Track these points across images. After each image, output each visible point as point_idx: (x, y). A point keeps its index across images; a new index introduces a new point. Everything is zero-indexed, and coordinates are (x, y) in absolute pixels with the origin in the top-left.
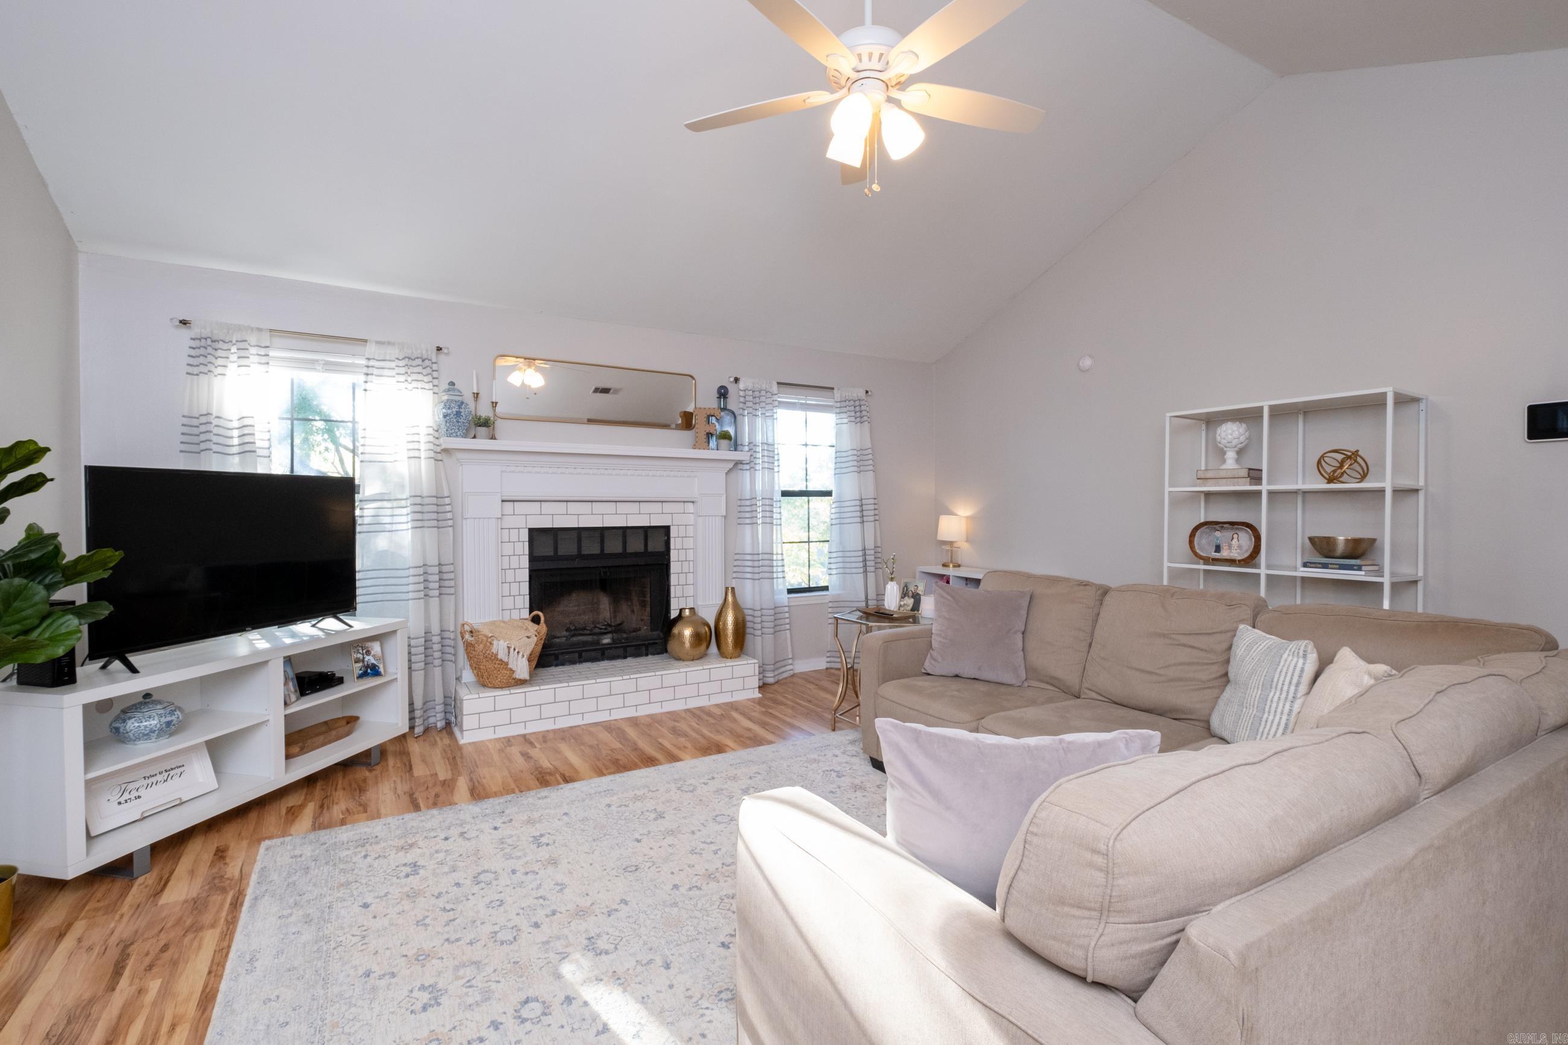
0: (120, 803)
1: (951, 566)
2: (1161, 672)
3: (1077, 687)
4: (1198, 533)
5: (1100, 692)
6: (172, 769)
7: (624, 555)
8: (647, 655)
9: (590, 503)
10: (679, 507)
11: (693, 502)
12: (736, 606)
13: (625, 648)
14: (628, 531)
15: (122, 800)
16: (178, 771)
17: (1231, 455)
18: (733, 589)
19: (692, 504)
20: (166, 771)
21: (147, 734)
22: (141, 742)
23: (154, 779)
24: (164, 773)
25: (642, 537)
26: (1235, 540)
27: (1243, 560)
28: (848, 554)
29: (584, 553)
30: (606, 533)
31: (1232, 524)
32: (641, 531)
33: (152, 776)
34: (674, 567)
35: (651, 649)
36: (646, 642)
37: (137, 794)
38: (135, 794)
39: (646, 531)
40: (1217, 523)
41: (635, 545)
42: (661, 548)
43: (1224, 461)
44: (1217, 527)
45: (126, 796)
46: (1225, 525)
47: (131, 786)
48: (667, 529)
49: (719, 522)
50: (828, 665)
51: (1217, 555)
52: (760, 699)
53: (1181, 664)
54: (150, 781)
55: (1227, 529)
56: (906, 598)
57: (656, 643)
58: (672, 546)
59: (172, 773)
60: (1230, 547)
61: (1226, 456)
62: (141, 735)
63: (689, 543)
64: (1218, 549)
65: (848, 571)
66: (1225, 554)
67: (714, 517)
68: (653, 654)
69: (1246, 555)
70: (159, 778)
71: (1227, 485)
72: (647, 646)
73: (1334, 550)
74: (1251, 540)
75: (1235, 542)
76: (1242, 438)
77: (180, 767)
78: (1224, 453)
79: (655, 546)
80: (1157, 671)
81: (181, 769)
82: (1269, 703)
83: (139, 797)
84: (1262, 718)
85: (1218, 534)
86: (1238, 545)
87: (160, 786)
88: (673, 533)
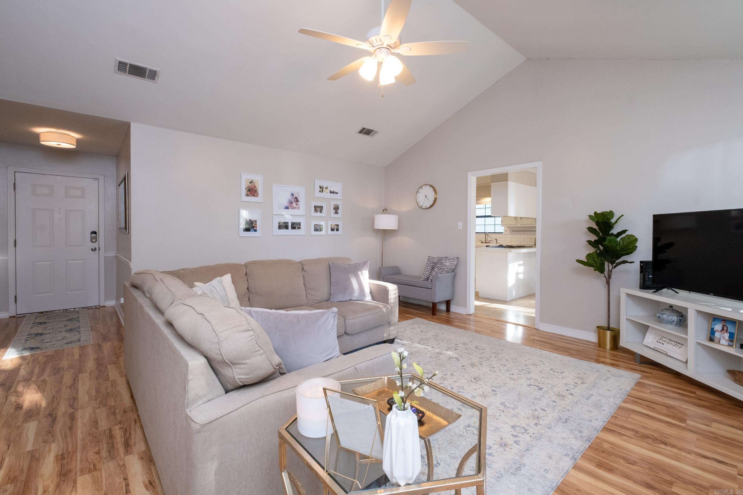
0: (657, 341)
6: (679, 343)
15: (659, 341)
16: (680, 345)
20: (677, 342)
21: (671, 322)
22: (668, 325)
23: (671, 342)
24: (675, 343)
33: (671, 340)
37: (663, 343)
38: (663, 342)
45: (660, 341)
47: (664, 339)
54: (670, 342)
59: (678, 344)
62: (669, 322)
70: (673, 343)
77: (682, 344)
81: (682, 346)
83: (663, 344)
87: (671, 346)
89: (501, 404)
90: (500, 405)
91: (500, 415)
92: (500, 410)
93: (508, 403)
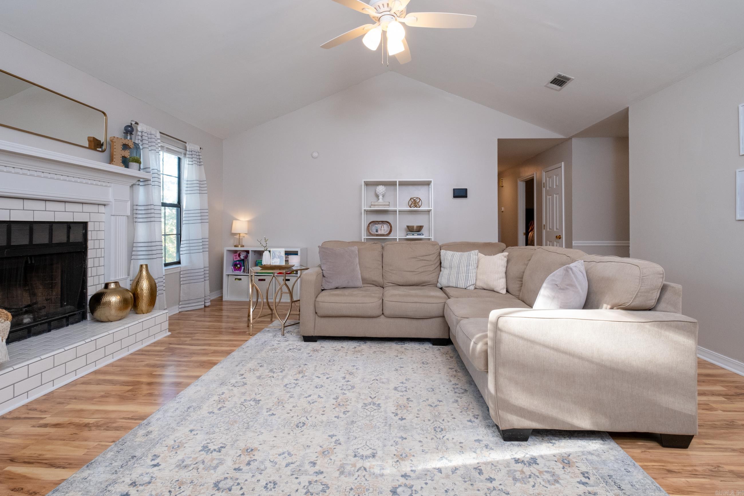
1: (239, 246)
2: (417, 270)
3: (382, 283)
4: (370, 225)
5: (393, 283)
7: (50, 245)
8: (67, 325)
9: (21, 201)
10: (94, 208)
11: (105, 205)
12: (150, 278)
13: (49, 323)
14: (54, 225)
17: (381, 197)
18: (146, 265)
19: (103, 207)
25: (65, 231)
26: (383, 228)
27: (386, 234)
28: (191, 242)
29: (12, 244)
30: (35, 227)
31: (382, 222)
32: (66, 225)
34: (90, 254)
35: (71, 320)
36: (67, 315)
39: (69, 225)
40: (377, 221)
41: (60, 237)
42: (80, 239)
43: (379, 199)
44: (377, 223)
46: (380, 222)
48: (85, 225)
49: (124, 220)
50: (180, 310)
51: (377, 233)
52: (171, 334)
53: (422, 267)
55: (380, 223)
56: (275, 259)
57: (75, 314)
58: (89, 237)
60: (381, 230)
61: (379, 198)
63: (101, 235)
64: (377, 231)
65: (192, 251)
66: (379, 232)
67: (122, 217)
68: (72, 323)
69: (388, 232)
71: (382, 208)
72: (67, 318)
73: (414, 229)
74: (388, 227)
76: (384, 190)
78: (379, 197)
79: (76, 237)
80: (415, 270)
82: (470, 271)
84: (469, 276)
85: (376, 225)
86: (384, 229)
88: (90, 227)
89: (259, 401)
90: (260, 399)
91: (258, 389)
92: (259, 394)
93: (252, 406)
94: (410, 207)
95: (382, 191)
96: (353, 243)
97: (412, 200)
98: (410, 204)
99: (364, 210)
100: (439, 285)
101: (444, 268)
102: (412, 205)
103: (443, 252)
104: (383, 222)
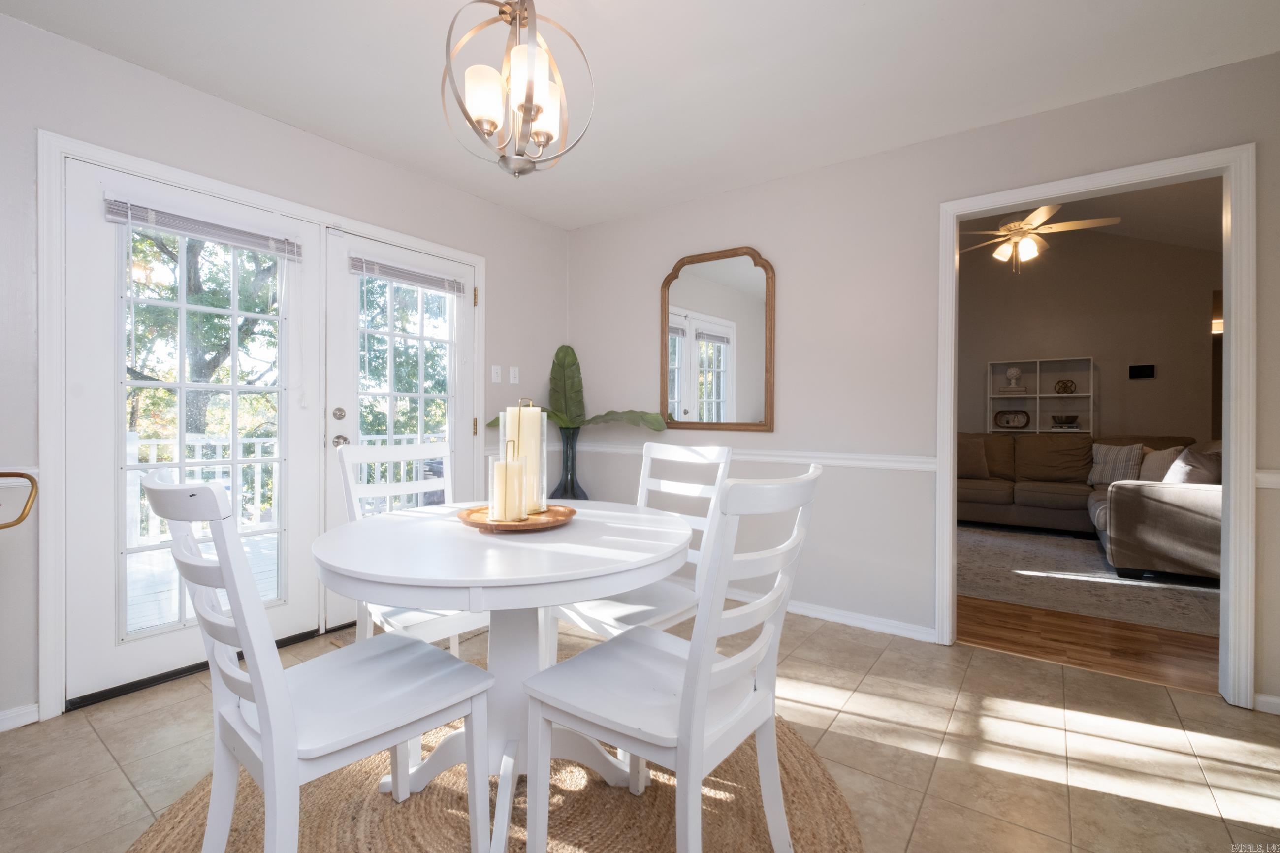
2: (1060, 466)
3: (1012, 477)
4: (999, 416)
5: (1028, 477)
17: (1013, 381)
27: (1021, 427)
31: (1015, 411)
40: (1008, 411)
43: (1010, 385)
44: (1007, 413)
46: (1012, 412)
51: (1008, 425)
53: (1068, 462)
55: (1013, 414)
60: (1014, 421)
64: (1008, 423)
66: (1011, 424)
69: (1024, 424)
73: (1063, 421)
74: (1024, 418)
75: (1016, 419)
76: (1018, 373)
78: (1011, 381)
80: (1057, 466)
85: (1007, 416)
86: (1018, 421)
94: (1058, 393)
95: (1015, 374)
96: (978, 435)
97: (1061, 385)
98: (1057, 389)
99: (990, 398)
100: (1089, 482)
101: (1096, 463)
102: (1061, 390)
103: (1095, 446)
104: (1017, 412)
